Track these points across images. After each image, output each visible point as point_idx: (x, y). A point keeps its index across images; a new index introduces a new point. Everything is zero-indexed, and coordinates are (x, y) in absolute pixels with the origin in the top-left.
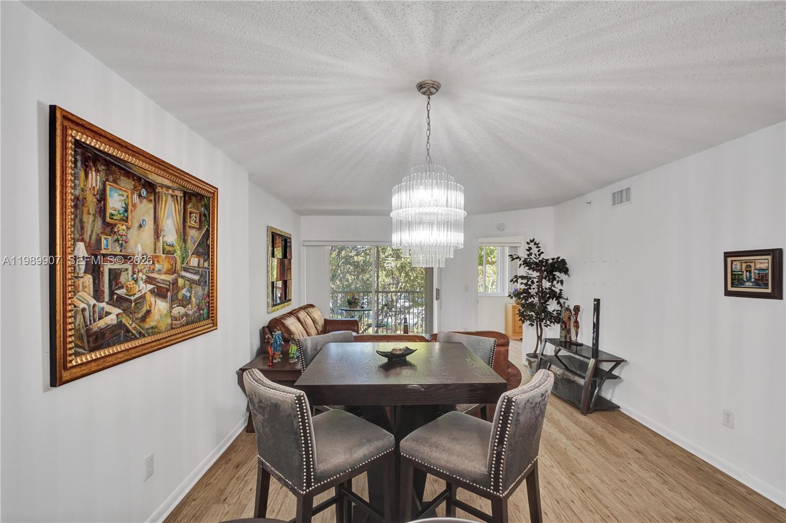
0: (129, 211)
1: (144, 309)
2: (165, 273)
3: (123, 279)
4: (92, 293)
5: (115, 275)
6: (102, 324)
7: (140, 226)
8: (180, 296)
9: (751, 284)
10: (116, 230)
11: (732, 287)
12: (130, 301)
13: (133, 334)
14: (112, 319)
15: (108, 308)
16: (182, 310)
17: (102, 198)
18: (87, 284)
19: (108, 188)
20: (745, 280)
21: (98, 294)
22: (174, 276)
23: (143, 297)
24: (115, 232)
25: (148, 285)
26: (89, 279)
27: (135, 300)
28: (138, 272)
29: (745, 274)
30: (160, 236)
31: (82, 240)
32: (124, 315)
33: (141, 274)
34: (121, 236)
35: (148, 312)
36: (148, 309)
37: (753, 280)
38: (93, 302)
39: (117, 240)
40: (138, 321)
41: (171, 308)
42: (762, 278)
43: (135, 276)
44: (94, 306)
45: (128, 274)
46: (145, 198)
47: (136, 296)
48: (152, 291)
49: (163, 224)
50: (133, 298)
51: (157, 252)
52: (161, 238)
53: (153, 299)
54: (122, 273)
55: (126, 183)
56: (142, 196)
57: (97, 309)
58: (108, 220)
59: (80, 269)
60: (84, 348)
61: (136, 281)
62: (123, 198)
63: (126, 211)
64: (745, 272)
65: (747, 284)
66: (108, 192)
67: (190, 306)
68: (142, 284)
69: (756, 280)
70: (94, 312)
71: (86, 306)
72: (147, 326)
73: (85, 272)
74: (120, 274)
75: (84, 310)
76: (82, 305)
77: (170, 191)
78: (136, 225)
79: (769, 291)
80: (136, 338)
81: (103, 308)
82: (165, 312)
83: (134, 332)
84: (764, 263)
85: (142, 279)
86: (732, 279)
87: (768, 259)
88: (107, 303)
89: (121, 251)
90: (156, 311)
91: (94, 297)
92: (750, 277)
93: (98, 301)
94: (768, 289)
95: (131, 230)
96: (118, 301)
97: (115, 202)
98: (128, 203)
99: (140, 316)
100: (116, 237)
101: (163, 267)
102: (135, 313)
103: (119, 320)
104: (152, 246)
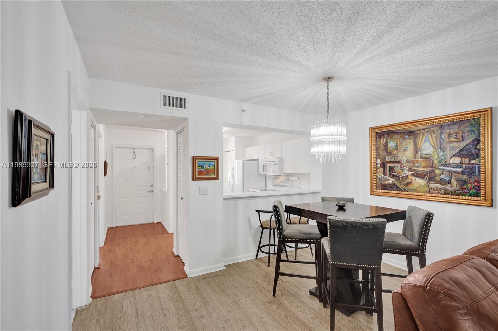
0: (399, 146)
1: (408, 181)
2: (423, 167)
3: (395, 169)
4: (382, 173)
5: (391, 169)
6: (386, 182)
7: (405, 150)
8: (437, 178)
10: (392, 153)
12: (400, 177)
13: (400, 189)
14: (390, 182)
15: (389, 178)
16: (439, 186)
17: (386, 145)
18: (381, 170)
19: (388, 141)
21: (384, 173)
22: (431, 169)
23: (407, 176)
24: (392, 154)
25: (410, 172)
26: (381, 169)
27: (401, 177)
28: (404, 167)
30: (419, 151)
31: (379, 158)
32: (396, 181)
33: (405, 168)
34: (394, 155)
35: (410, 183)
36: (410, 181)
38: (383, 176)
39: (393, 157)
40: (404, 185)
41: (428, 183)
43: (402, 168)
44: (383, 177)
45: (398, 168)
46: (407, 139)
47: (402, 176)
48: (412, 175)
49: (421, 146)
50: (401, 176)
51: (416, 158)
52: (419, 153)
53: (413, 178)
54: (395, 167)
55: (396, 137)
56: (405, 139)
57: (384, 178)
58: (388, 151)
59: (378, 166)
60: (380, 188)
61: (402, 170)
62: (395, 142)
63: (397, 146)
66: (388, 143)
67: (450, 185)
68: (406, 172)
70: (383, 179)
71: (380, 176)
72: (409, 188)
73: (380, 167)
74: (394, 168)
75: (379, 177)
76: (379, 176)
77: (427, 130)
78: (403, 150)
80: (402, 191)
81: (387, 178)
82: (423, 184)
83: (402, 189)
85: (406, 169)
88: (388, 177)
89: (394, 160)
90: (416, 183)
91: (383, 174)
93: (385, 175)
95: (400, 152)
96: (394, 176)
97: (391, 145)
98: (398, 143)
99: (405, 183)
100: (392, 156)
101: (421, 165)
102: (402, 181)
103: (394, 183)
104: (413, 157)
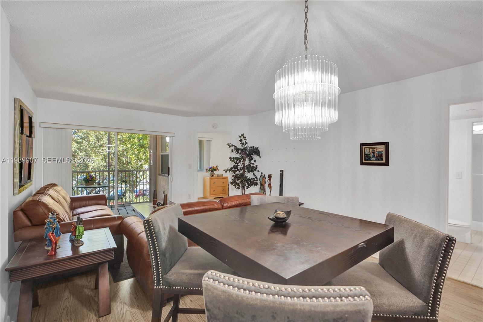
9: (374, 159)
11: (365, 160)
20: (371, 157)
29: (371, 154)
37: (375, 157)
42: (380, 156)
64: (371, 153)
65: (373, 159)
69: (377, 157)
79: (384, 162)
84: (381, 149)
86: (365, 157)
87: (383, 147)
92: (374, 156)
94: (383, 161)
